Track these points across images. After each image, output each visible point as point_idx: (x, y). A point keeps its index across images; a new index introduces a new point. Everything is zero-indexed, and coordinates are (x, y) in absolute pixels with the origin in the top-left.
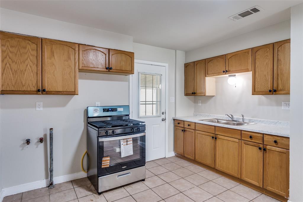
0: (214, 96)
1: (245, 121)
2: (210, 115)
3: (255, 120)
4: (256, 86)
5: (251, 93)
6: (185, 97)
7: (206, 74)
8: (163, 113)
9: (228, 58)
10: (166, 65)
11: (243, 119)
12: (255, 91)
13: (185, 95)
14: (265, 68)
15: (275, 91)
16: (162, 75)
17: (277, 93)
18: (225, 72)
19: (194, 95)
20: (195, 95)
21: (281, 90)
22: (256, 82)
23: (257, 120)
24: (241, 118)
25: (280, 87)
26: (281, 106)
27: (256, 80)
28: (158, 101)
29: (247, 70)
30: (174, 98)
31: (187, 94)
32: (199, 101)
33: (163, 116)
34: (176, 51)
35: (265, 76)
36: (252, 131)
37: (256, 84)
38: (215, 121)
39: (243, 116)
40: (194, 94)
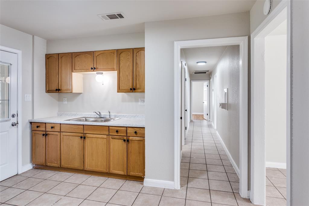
0: (81, 93)
1: (111, 117)
2: (78, 113)
3: (119, 115)
4: (120, 84)
5: (117, 91)
6: (47, 94)
7: (73, 69)
8: (13, 116)
9: (96, 55)
10: (19, 52)
11: (110, 115)
12: (119, 89)
13: (46, 92)
14: (127, 70)
15: (134, 89)
16: (11, 65)
17: (136, 91)
18: (93, 69)
19: (58, 92)
20: (60, 91)
21: (138, 89)
22: (120, 81)
23: (121, 115)
24: (108, 115)
25: (138, 86)
26: (138, 102)
27: (120, 79)
28: (5, 100)
29: (113, 69)
30: (31, 95)
31: (48, 91)
32: (64, 98)
33: (14, 120)
34: (33, 36)
35: (127, 76)
36: (118, 126)
37: (120, 83)
38: (83, 119)
39: (109, 113)
40: (58, 90)
